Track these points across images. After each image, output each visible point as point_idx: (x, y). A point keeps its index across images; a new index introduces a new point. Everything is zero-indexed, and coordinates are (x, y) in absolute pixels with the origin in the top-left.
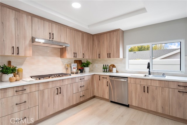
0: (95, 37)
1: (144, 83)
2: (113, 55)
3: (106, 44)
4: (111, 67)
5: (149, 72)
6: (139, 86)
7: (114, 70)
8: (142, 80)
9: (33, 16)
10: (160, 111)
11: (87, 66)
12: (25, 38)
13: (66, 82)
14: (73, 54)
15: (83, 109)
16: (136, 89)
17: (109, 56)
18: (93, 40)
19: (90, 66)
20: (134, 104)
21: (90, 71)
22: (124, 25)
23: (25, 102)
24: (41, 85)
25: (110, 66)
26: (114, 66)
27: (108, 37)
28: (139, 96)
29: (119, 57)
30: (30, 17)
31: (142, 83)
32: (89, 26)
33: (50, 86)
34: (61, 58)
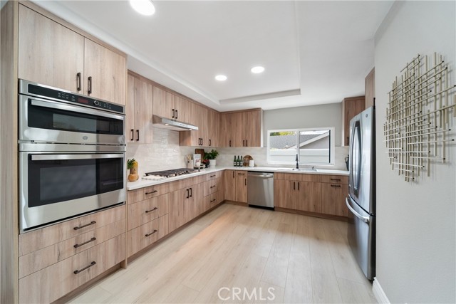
0: (224, 117)
1: (294, 179)
2: (252, 143)
3: (241, 127)
4: (247, 159)
5: (297, 164)
6: (287, 182)
7: (252, 163)
8: (291, 175)
9: (155, 85)
10: (312, 210)
11: (213, 158)
12: (145, 117)
13: (196, 181)
14: (198, 141)
15: (218, 218)
16: (285, 186)
17: (245, 144)
18: (221, 120)
19: (218, 157)
20: (282, 206)
21: (217, 165)
22: (265, 105)
23: (155, 208)
24: (171, 185)
25: (245, 157)
26: (250, 158)
27: (244, 119)
28: (288, 196)
29: (259, 146)
30: (151, 86)
31: (292, 179)
32: (220, 101)
33: (180, 186)
34: (180, 145)
